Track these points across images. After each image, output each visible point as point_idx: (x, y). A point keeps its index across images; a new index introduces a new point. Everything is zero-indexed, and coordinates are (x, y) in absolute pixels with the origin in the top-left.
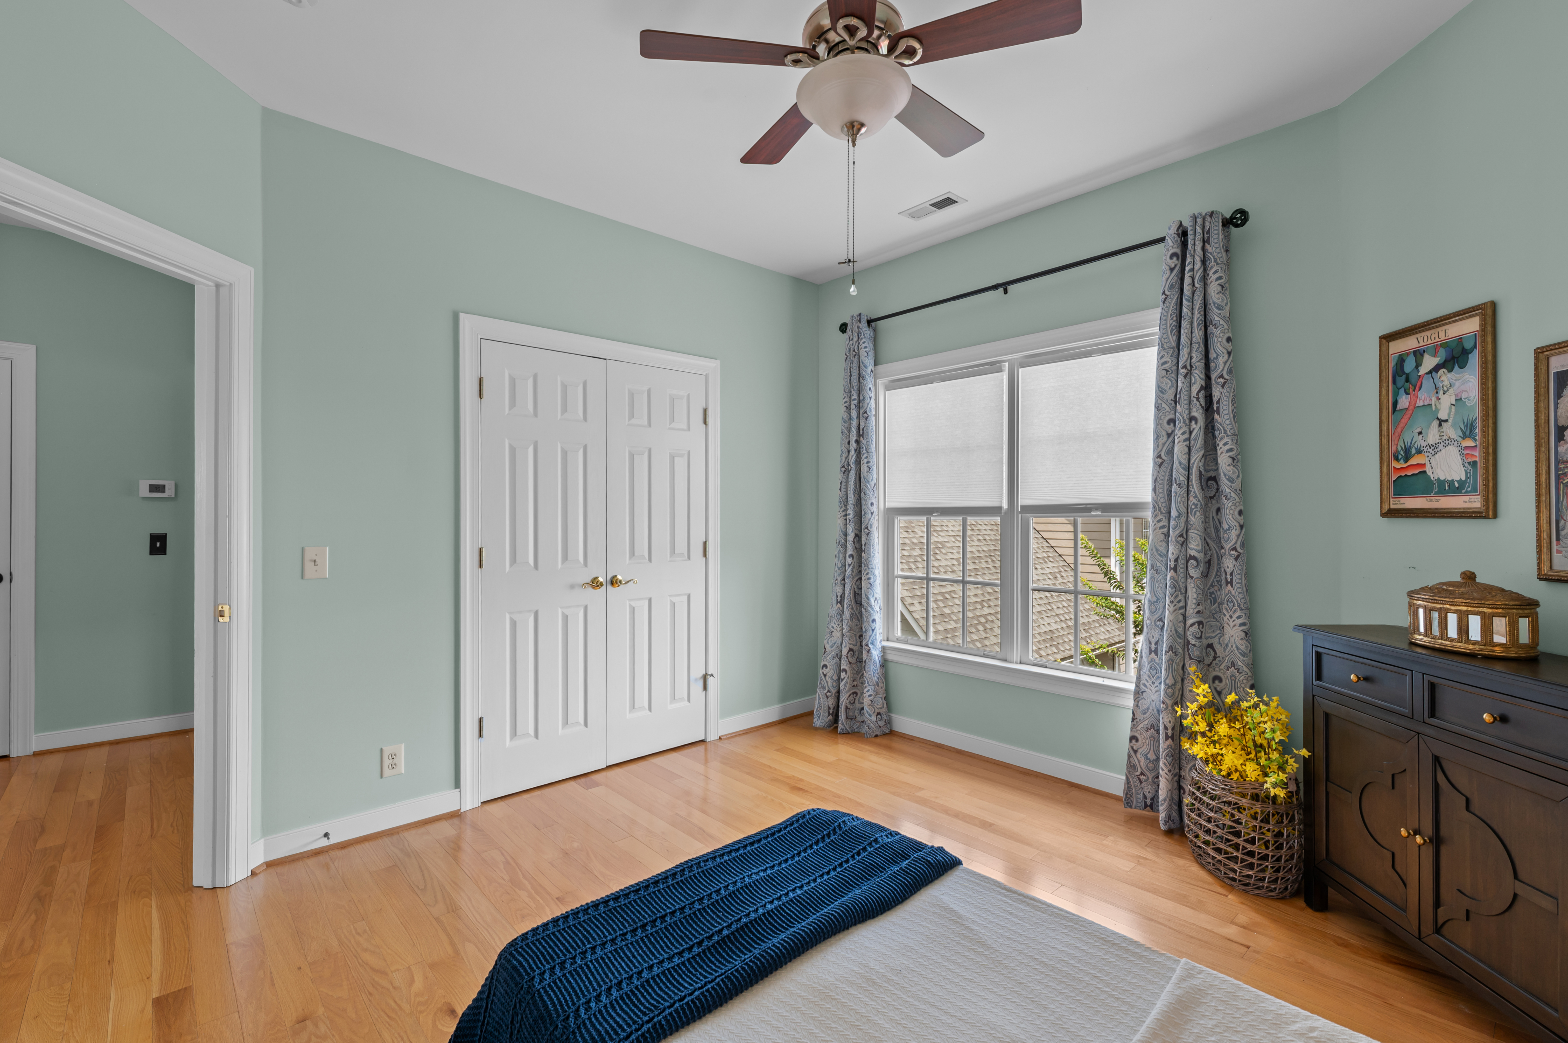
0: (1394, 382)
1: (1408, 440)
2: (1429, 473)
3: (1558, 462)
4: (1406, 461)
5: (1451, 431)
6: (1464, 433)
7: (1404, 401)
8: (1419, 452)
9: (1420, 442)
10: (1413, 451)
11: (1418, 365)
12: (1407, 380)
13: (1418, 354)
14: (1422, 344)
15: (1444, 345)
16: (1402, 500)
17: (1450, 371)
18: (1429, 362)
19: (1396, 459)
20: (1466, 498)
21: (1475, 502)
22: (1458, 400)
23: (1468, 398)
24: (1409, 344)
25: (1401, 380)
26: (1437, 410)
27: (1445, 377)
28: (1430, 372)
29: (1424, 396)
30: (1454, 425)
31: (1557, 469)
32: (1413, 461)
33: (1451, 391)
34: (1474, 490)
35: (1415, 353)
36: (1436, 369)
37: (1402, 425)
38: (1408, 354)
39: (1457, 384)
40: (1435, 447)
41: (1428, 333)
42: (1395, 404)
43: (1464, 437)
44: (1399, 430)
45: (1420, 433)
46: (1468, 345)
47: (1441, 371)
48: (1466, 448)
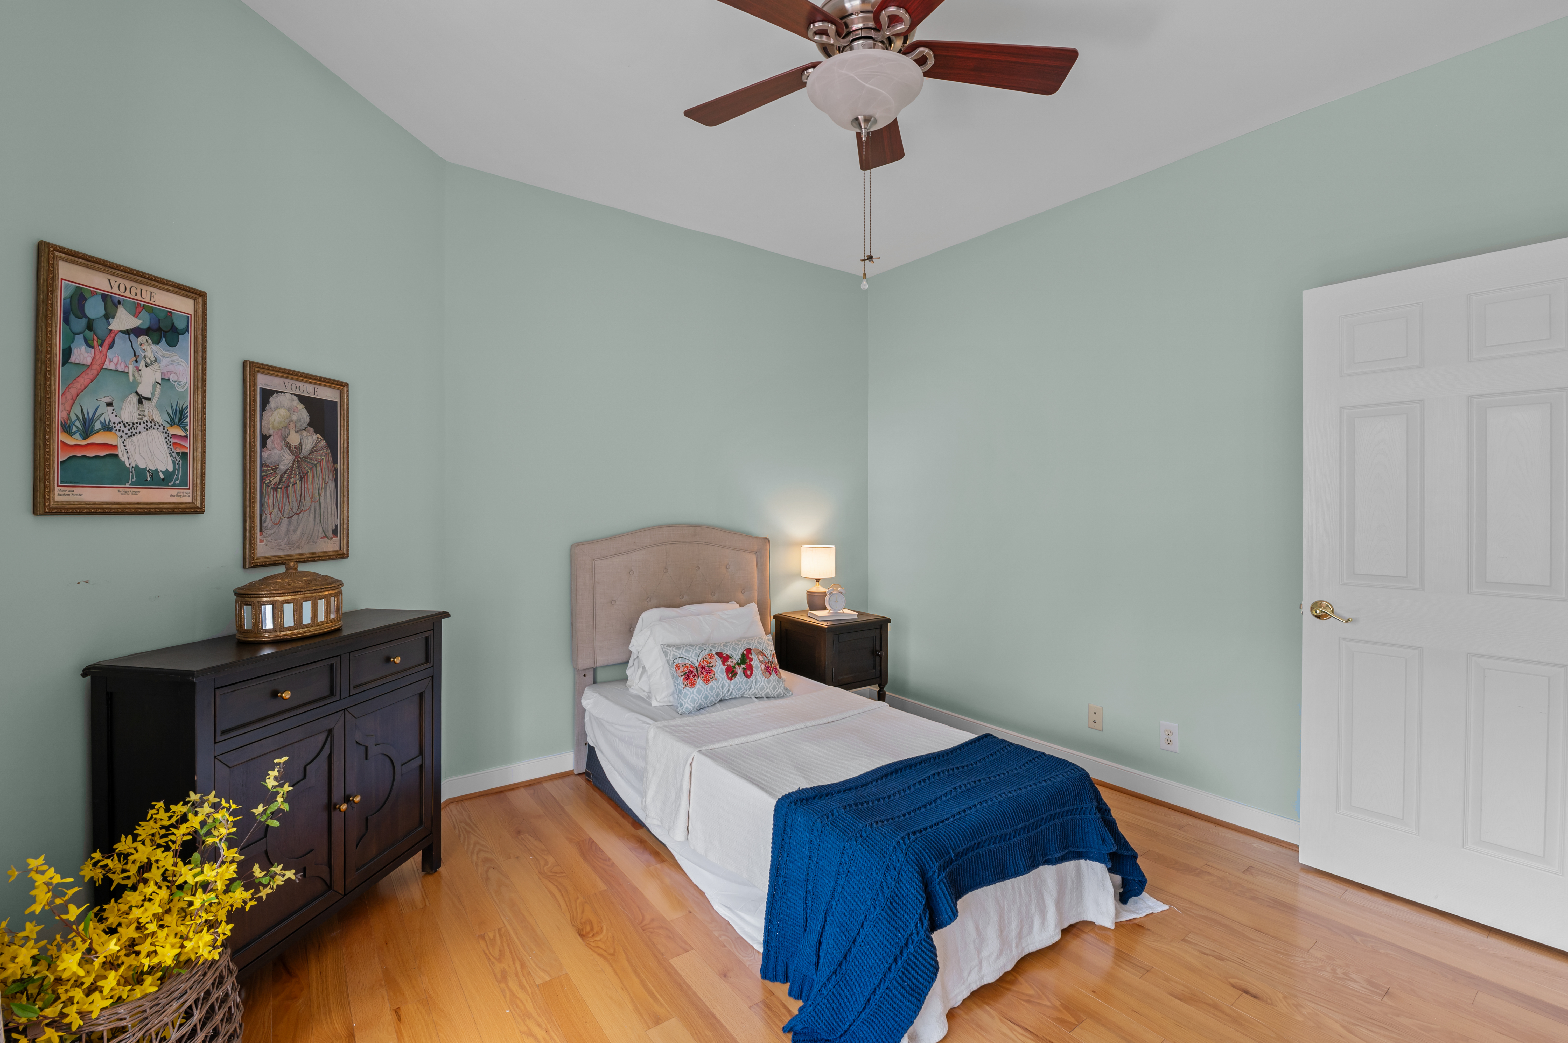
0: (66, 321)
1: (89, 409)
2: (123, 456)
3: (262, 465)
4: (86, 436)
5: (153, 411)
6: (172, 420)
7: (82, 354)
8: (107, 428)
9: (108, 415)
10: (98, 425)
11: (109, 316)
12: (90, 326)
13: (111, 303)
14: (115, 290)
15: (151, 310)
16: (77, 491)
17: (157, 342)
18: (123, 320)
19: (67, 429)
20: (175, 492)
21: (185, 497)
22: (165, 380)
23: (178, 382)
24: (98, 281)
25: (79, 324)
26: (136, 383)
27: (147, 347)
28: (127, 332)
29: (116, 358)
30: (159, 407)
31: (262, 471)
32: (94, 440)
33: (156, 366)
34: (184, 483)
35: (104, 297)
36: (137, 332)
37: (78, 385)
38: (93, 294)
39: (164, 362)
40: (132, 429)
41: (129, 284)
42: (67, 353)
43: (172, 423)
44: (73, 391)
45: (109, 404)
46: (180, 325)
47: (143, 338)
48: (174, 436)
